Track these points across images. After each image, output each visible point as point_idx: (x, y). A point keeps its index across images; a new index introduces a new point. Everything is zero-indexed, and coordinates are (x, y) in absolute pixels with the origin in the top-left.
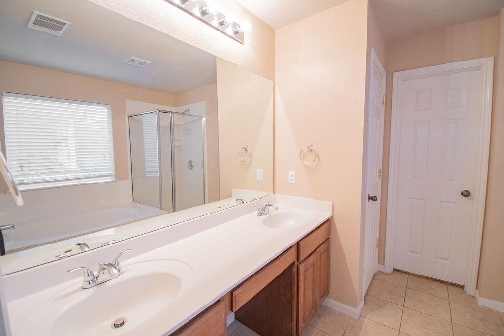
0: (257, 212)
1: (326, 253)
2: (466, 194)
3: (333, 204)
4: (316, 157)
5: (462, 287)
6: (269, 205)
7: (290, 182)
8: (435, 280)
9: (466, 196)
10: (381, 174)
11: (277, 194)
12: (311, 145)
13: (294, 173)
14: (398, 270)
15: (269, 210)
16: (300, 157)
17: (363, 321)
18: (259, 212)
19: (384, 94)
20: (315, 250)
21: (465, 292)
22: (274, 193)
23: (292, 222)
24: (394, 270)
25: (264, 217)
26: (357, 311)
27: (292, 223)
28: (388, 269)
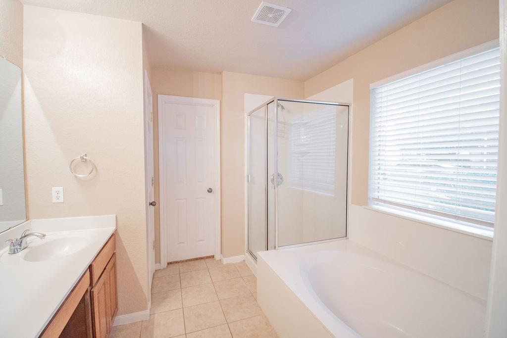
0: (8, 248)
1: (113, 270)
2: (210, 191)
3: (116, 216)
4: (93, 169)
5: (213, 257)
6: (26, 236)
7: (55, 200)
8: (197, 259)
9: (211, 192)
10: (154, 182)
11: (34, 220)
12: (86, 155)
13: (61, 189)
14: (171, 263)
15: (28, 242)
16: (71, 169)
17: (154, 318)
18: (13, 248)
19: (152, 111)
20: (105, 269)
21: (215, 260)
22: (27, 219)
23: (67, 248)
24: (168, 264)
25: (21, 254)
26: (148, 312)
27: (67, 250)
28: (164, 264)
